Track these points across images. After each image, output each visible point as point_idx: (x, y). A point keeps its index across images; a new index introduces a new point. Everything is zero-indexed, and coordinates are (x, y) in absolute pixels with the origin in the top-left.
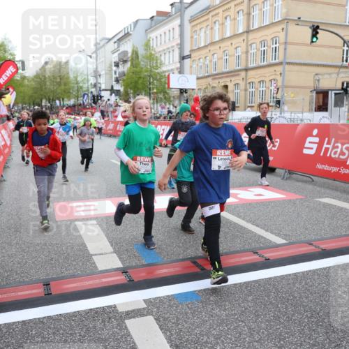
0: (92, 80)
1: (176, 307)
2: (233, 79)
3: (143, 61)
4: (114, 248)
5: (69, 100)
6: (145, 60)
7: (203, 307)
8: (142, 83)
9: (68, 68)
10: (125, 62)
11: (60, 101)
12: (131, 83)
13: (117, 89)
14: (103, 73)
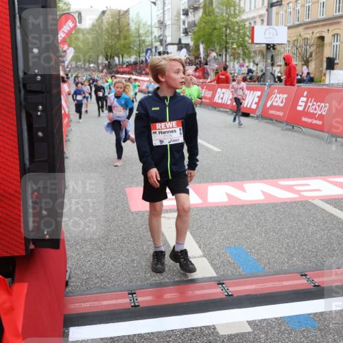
0: (157, 33)
1: (288, 334)
2: (331, 28)
3: (218, 8)
4: (203, 251)
5: (130, 57)
6: (221, 7)
7: (322, 337)
8: (218, 36)
9: (129, 18)
10: (196, 9)
11: (119, 57)
12: (204, 36)
13: (186, 43)
14: (168, 22)
